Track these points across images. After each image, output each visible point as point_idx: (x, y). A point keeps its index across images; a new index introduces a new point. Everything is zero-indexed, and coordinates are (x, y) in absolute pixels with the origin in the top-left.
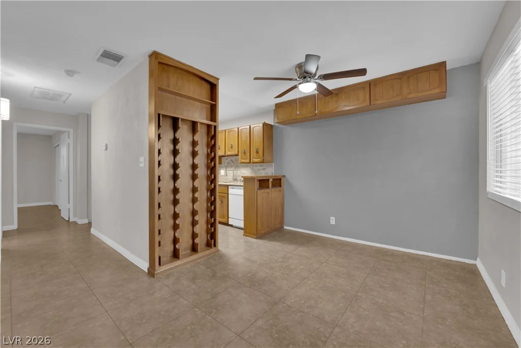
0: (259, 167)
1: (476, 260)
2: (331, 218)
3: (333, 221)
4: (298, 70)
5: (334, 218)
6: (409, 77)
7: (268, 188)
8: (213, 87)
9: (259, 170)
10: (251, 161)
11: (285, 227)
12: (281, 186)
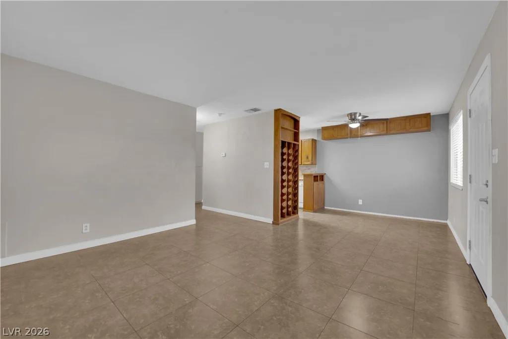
0: (305, 168)
1: (447, 220)
2: (359, 200)
3: (360, 202)
4: (349, 116)
5: (361, 200)
6: (410, 120)
7: (318, 181)
8: (296, 122)
9: (305, 169)
10: (303, 163)
11: (325, 208)
12: (323, 180)
